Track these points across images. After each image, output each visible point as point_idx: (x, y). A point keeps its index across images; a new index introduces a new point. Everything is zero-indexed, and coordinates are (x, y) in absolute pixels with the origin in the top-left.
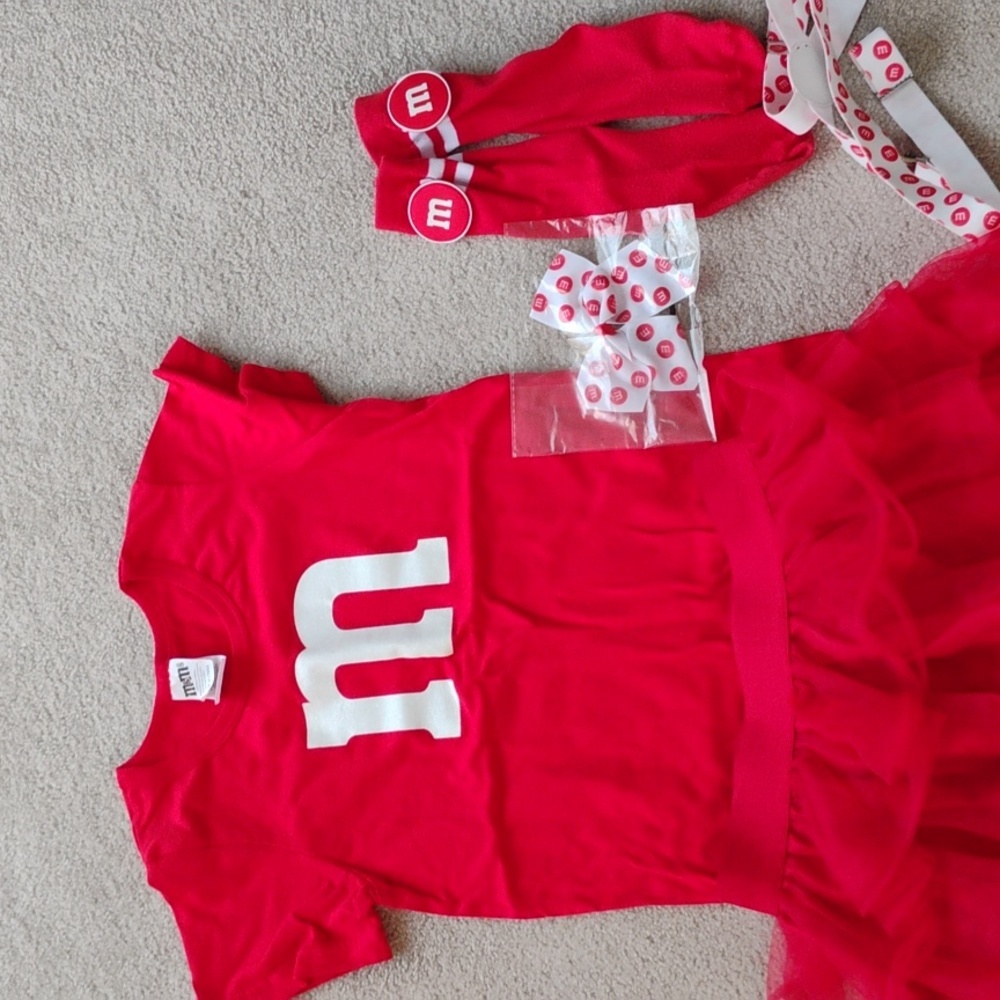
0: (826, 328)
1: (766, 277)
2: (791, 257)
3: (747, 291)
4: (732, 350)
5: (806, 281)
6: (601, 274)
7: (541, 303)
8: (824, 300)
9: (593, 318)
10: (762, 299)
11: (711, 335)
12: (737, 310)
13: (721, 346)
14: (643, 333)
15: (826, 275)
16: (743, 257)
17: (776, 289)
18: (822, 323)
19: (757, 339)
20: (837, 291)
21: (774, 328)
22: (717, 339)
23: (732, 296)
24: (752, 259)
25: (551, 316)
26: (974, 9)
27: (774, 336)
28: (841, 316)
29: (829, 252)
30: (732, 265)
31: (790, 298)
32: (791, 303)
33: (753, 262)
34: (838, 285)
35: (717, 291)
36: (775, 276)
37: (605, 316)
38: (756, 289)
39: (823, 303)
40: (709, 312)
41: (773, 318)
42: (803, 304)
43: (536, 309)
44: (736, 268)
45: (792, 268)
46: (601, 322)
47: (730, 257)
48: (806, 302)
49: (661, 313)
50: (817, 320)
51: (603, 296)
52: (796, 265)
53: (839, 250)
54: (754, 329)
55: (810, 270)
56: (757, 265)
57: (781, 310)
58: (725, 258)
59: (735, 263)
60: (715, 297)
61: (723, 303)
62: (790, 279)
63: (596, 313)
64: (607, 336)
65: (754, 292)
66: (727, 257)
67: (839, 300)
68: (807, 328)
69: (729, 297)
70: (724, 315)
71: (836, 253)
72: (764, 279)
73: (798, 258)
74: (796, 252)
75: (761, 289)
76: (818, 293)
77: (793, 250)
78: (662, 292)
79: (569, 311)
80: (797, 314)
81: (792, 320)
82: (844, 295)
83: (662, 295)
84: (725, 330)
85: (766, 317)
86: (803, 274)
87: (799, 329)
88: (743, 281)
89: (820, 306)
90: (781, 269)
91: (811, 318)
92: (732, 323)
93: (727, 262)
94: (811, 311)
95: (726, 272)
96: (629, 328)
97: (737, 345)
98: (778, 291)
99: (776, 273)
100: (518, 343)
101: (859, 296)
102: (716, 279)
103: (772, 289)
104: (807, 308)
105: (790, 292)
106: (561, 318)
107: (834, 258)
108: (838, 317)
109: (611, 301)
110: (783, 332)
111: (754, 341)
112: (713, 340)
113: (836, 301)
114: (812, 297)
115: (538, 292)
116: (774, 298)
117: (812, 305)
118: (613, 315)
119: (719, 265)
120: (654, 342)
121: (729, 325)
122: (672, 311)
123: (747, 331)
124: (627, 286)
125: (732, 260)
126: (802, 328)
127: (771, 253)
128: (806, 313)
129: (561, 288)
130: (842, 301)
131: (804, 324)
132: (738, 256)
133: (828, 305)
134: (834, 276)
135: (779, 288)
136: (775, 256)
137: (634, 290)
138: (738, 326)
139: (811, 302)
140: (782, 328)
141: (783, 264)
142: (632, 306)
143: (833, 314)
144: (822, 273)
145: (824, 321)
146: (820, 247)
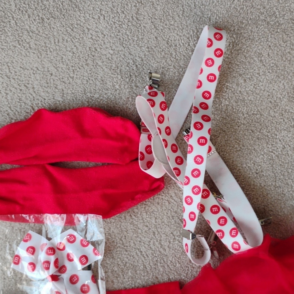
0: (169, 279)
1: (138, 249)
2: (151, 240)
3: (128, 256)
4: (120, 288)
5: (159, 253)
6: (51, 246)
7: (17, 260)
8: (168, 264)
9: (46, 272)
10: (136, 261)
11: (109, 280)
12: (123, 267)
13: (114, 286)
14: (73, 280)
15: (170, 250)
16: (126, 238)
17: (144, 257)
18: (167, 276)
19: (133, 283)
20: (175, 259)
21: (142, 277)
22: (113, 282)
23: (120, 259)
24: (131, 239)
25: (23, 267)
26: (243, 117)
27: (142, 282)
28: (177, 272)
29: (171, 238)
30: (121, 242)
31: (151, 261)
32: (151, 264)
33: (132, 241)
34: (176, 257)
35: (113, 255)
36: (143, 249)
37: (53, 270)
38: (133, 256)
39: (168, 266)
40: (109, 267)
41: (142, 273)
42: (157, 265)
43: (15, 263)
44: (123, 244)
45: (152, 246)
46: (51, 274)
47: (120, 237)
48: (159, 264)
49: (84, 269)
50: (164, 274)
51: (52, 259)
52: (154, 244)
53: (176, 237)
54: (132, 278)
55: (161, 247)
56: (134, 243)
57: (146, 268)
58: (117, 238)
59: (122, 241)
60: (112, 259)
61: (116, 262)
62: (151, 251)
63: (48, 268)
64: (53, 282)
65: (132, 257)
66: (119, 238)
67: (176, 264)
68: (159, 278)
69: (119, 259)
70: (116, 269)
71: (175, 239)
72: (137, 251)
73: (155, 241)
74: (154, 237)
75: (136, 256)
76: (165, 260)
77: (153, 236)
78: (84, 258)
79: (33, 265)
80: (154, 270)
81: (151, 273)
82: (178, 262)
83: (84, 260)
84: (117, 277)
85: (138, 272)
86: (157, 249)
87: (155, 279)
88: (126, 251)
89: (166, 267)
90: (146, 246)
91: (161, 273)
92: (120, 274)
93: (118, 240)
94: (161, 269)
95: (117, 246)
96: (65, 276)
97: (123, 286)
98: (145, 257)
99: (143, 248)
100: (5, 279)
101: (186, 263)
102: (112, 249)
103: (142, 256)
104: (160, 267)
105: (151, 258)
106: (28, 268)
107: (173, 242)
108: (176, 274)
109: (56, 262)
110: (147, 279)
111: (132, 284)
112: (110, 282)
113: (174, 264)
114: (162, 262)
115: (16, 253)
116: (142, 261)
117: (162, 266)
118: (57, 269)
119: (114, 242)
120: (79, 285)
121: (119, 275)
122: (89, 268)
123: (128, 279)
124: (65, 253)
125: (121, 240)
126: (157, 278)
127: (141, 237)
128: (159, 270)
129: (29, 252)
130: (177, 265)
131: (158, 276)
132: (124, 237)
133: (170, 266)
134: (173, 251)
135: (145, 256)
136: (143, 239)
137: (68, 255)
138: (123, 275)
139: (162, 265)
140: (146, 278)
141: (147, 243)
142: (67, 264)
143: (173, 272)
144: (167, 249)
145: (168, 276)
146: (167, 235)
